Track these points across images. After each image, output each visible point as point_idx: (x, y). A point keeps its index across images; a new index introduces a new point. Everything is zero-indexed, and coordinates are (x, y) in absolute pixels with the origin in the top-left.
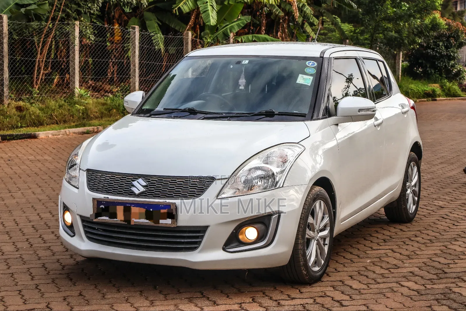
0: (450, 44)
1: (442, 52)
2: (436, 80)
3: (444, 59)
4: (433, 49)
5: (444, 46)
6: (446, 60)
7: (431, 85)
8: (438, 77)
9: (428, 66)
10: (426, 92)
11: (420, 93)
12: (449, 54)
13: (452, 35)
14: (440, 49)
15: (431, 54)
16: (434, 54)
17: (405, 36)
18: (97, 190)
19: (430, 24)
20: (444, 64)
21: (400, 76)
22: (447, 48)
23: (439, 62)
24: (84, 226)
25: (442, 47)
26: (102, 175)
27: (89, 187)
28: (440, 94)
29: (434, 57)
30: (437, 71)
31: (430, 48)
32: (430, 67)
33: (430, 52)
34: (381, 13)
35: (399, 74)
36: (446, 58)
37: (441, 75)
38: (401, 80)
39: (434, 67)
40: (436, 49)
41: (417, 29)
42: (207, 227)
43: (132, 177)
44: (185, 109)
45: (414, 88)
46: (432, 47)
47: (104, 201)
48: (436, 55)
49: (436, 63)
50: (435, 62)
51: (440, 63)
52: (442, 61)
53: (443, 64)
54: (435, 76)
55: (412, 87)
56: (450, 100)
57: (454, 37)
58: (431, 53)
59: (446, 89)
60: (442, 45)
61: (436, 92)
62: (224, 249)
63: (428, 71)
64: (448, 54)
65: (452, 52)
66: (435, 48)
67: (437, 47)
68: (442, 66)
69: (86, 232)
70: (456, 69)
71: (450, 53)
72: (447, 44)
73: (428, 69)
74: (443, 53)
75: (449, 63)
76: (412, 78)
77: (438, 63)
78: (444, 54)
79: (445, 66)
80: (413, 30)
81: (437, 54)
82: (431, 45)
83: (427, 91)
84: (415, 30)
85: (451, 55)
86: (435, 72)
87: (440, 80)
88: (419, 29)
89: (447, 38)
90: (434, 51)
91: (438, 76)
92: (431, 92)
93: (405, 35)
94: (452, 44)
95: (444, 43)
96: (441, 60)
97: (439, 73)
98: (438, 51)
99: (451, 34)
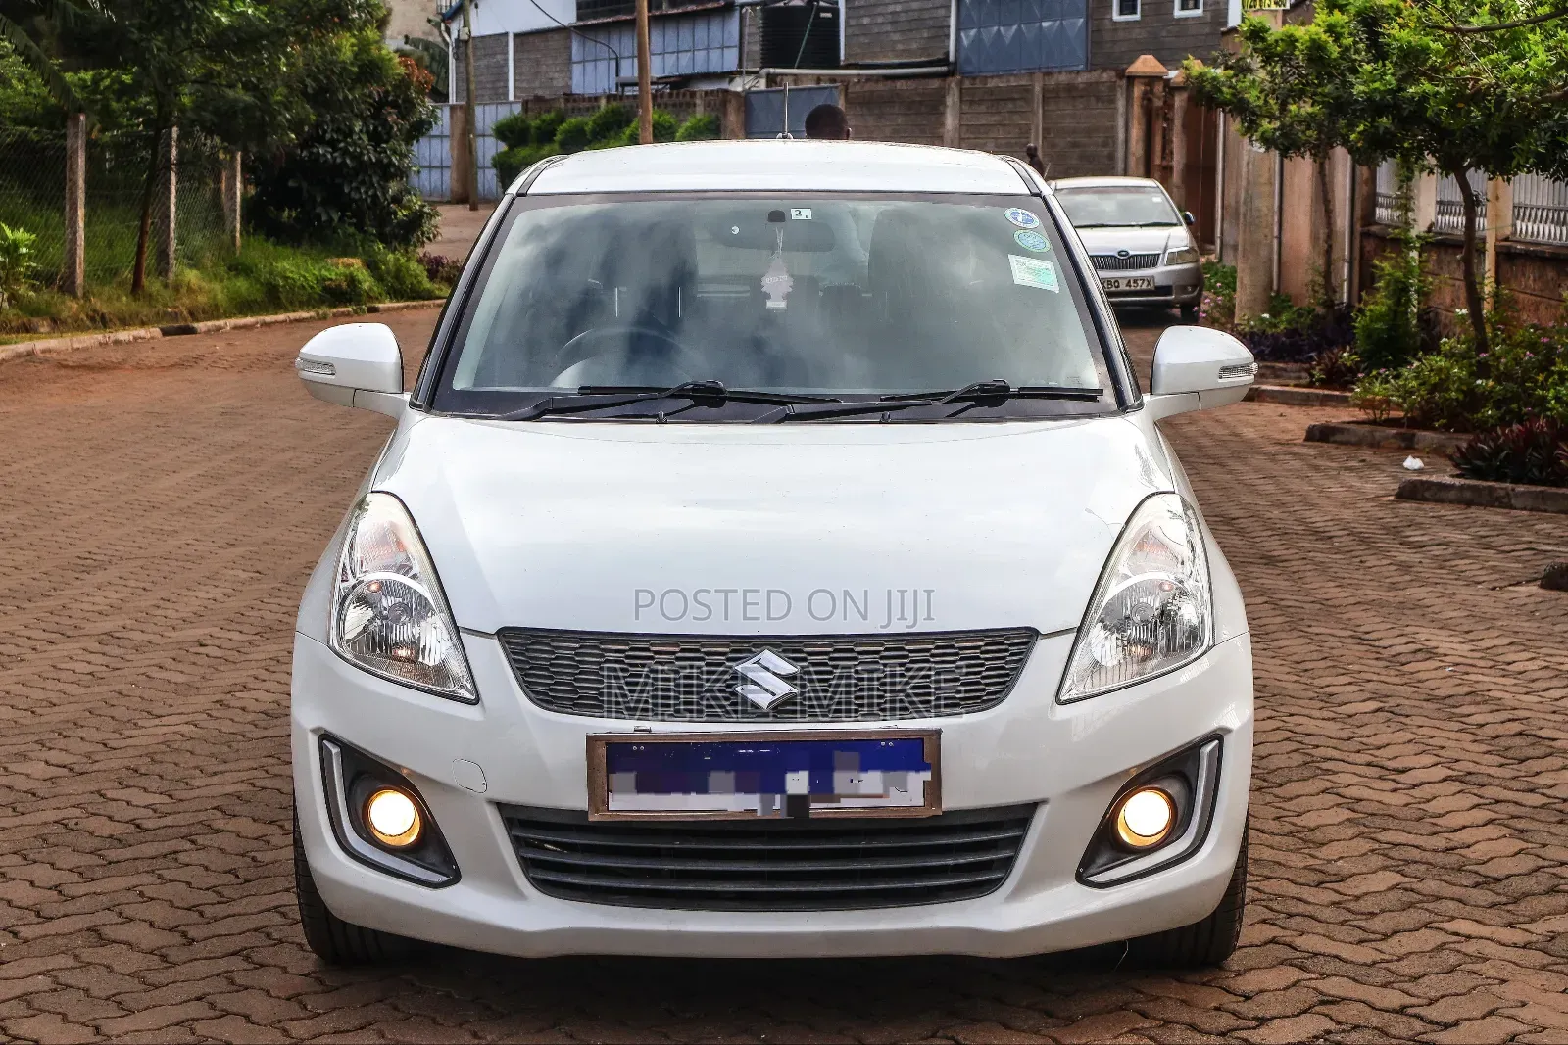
0: (384, 127)
1: (361, 154)
2: (348, 244)
3: (371, 177)
4: (333, 144)
5: (368, 132)
6: (375, 180)
7: (335, 260)
8: (353, 235)
9: (319, 200)
10: (328, 283)
11: (312, 287)
12: (386, 160)
13: (390, 98)
14: (354, 144)
15: (327, 160)
16: (339, 160)
17: (278, 102)
18: (575, 705)
19: (352, 64)
20: (370, 193)
21: (238, 235)
22: (376, 139)
23: (354, 185)
24: (518, 843)
25: (360, 138)
26: (581, 648)
27: (533, 696)
28: (371, 289)
29: (337, 169)
30: (348, 213)
31: (322, 141)
32: (324, 203)
33: (325, 155)
34: (199, 24)
35: (235, 227)
36: (375, 173)
37: (360, 227)
38: (243, 246)
39: (337, 200)
40: (342, 145)
41: (315, 79)
42: (1031, 808)
43: (728, 646)
44: (681, 388)
45: (292, 272)
46: (328, 136)
47: (638, 745)
48: (344, 162)
49: (346, 191)
50: (341, 187)
51: (357, 189)
52: (363, 183)
53: (366, 192)
54: (345, 233)
55: (285, 270)
56: (415, 307)
57: (394, 104)
58: (329, 156)
59: (388, 272)
60: (361, 131)
61: (360, 283)
62: (1081, 878)
63: (319, 216)
64: (382, 161)
65: (395, 152)
66: (340, 141)
67: (345, 137)
68: (366, 199)
69: (528, 865)
70: (405, 207)
71: (389, 157)
72: (376, 128)
73: (319, 209)
74: (366, 157)
75: (385, 191)
76: (272, 239)
77: (351, 189)
78: (370, 158)
79: (375, 196)
80: (302, 82)
81: (348, 161)
82: (325, 132)
83: (331, 280)
84: (308, 81)
85: (391, 163)
86: (341, 219)
87: (358, 243)
88: (322, 77)
89: (375, 108)
90: (335, 149)
91: (351, 230)
92: (344, 285)
93: (279, 98)
94: (392, 128)
95: (365, 124)
96: (360, 178)
97: (354, 221)
98: (351, 149)
99: (387, 93)
